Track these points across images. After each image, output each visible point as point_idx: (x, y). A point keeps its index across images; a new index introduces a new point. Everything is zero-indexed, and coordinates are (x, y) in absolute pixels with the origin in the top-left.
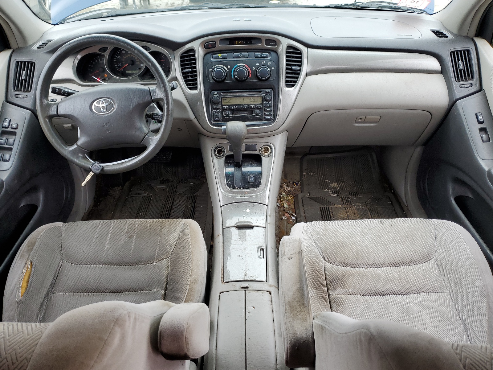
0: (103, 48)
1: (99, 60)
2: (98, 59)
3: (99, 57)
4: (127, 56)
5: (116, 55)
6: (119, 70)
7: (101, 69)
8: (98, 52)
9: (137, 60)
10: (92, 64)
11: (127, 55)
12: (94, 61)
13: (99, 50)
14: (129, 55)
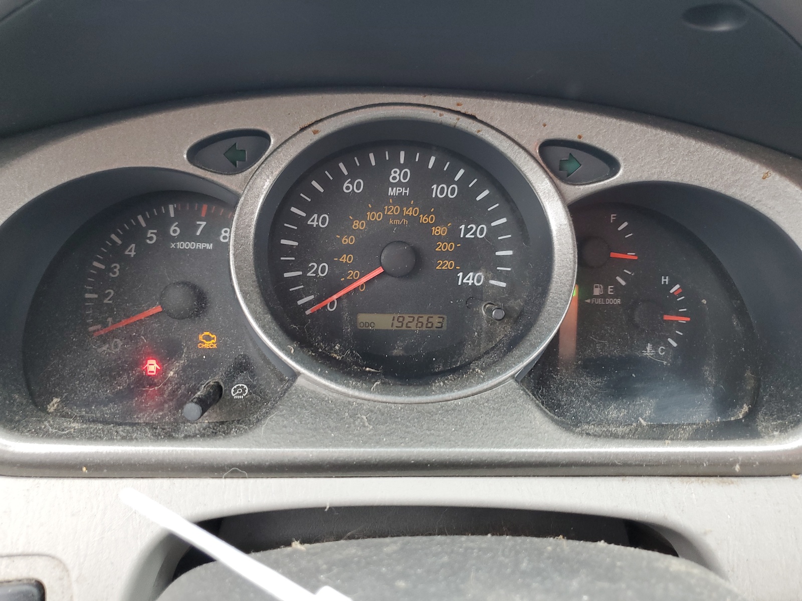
0: (228, 143)
1: (174, 230)
2: (162, 224)
3: (171, 208)
4: (374, 216)
5: (302, 205)
6: (310, 304)
7: (178, 298)
8: (180, 162)
9: (442, 247)
10: (117, 254)
11: (375, 208)
12: (136, 235)
13: (196, 153)
14: (394, 210)
